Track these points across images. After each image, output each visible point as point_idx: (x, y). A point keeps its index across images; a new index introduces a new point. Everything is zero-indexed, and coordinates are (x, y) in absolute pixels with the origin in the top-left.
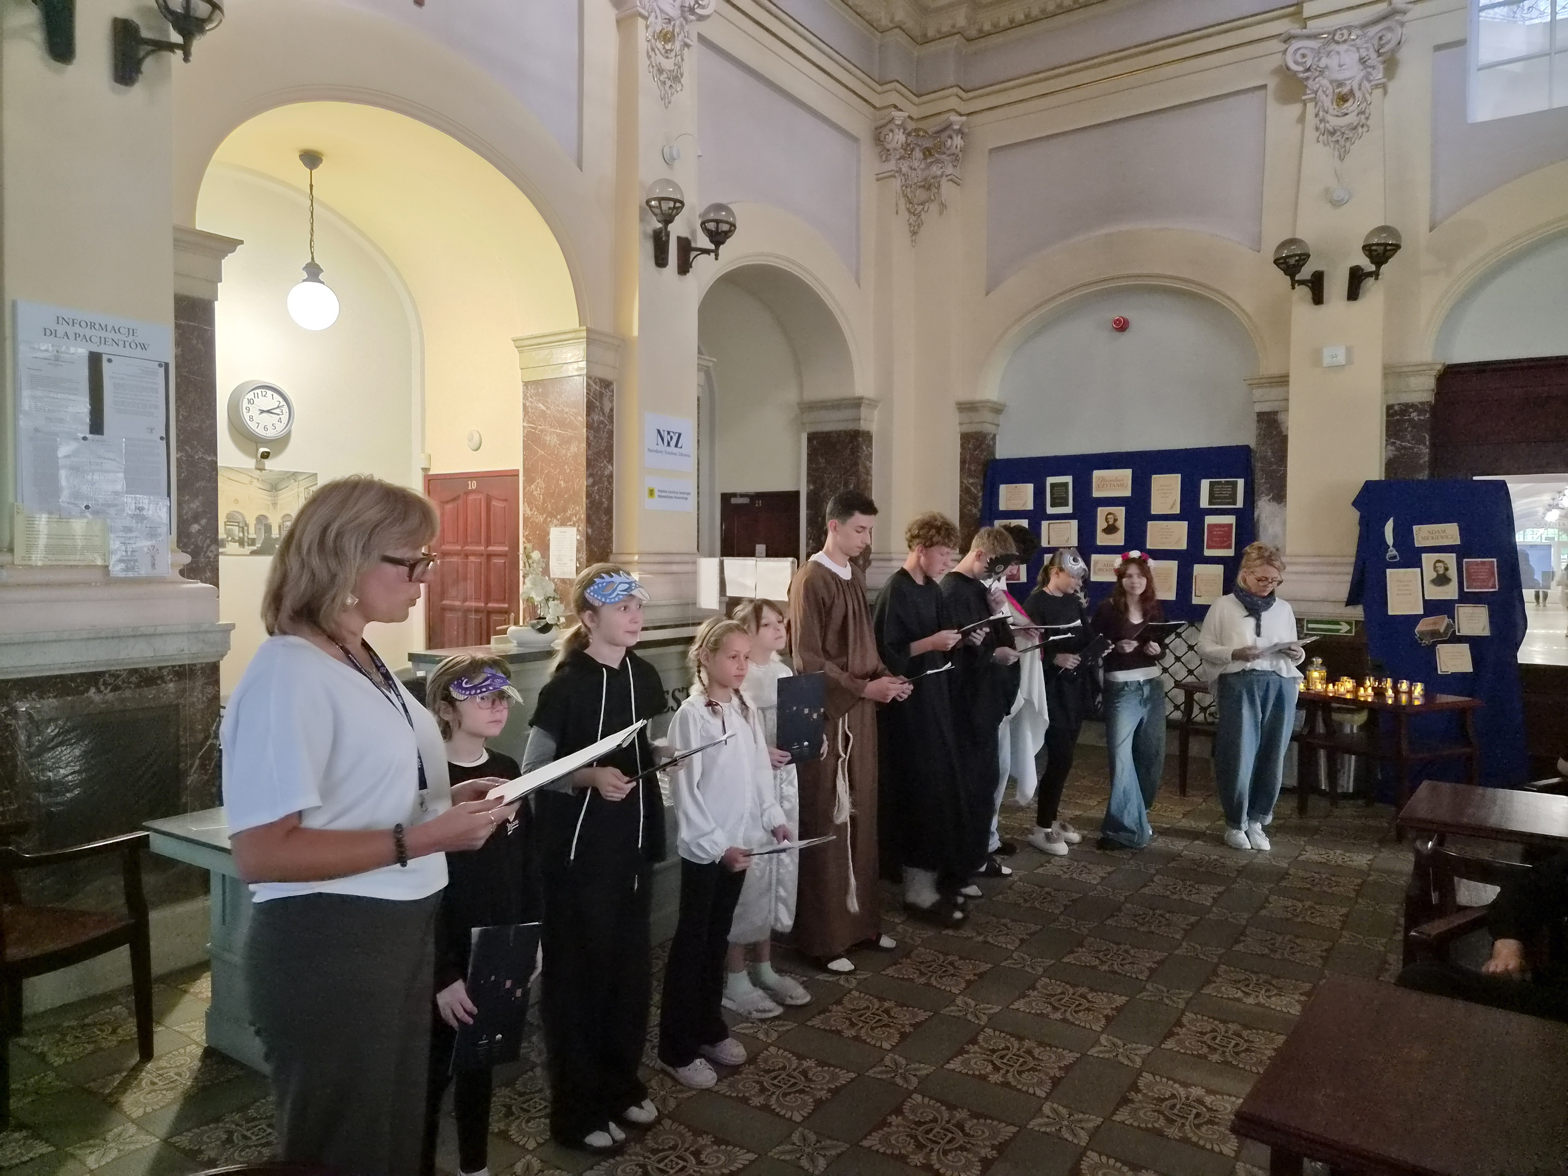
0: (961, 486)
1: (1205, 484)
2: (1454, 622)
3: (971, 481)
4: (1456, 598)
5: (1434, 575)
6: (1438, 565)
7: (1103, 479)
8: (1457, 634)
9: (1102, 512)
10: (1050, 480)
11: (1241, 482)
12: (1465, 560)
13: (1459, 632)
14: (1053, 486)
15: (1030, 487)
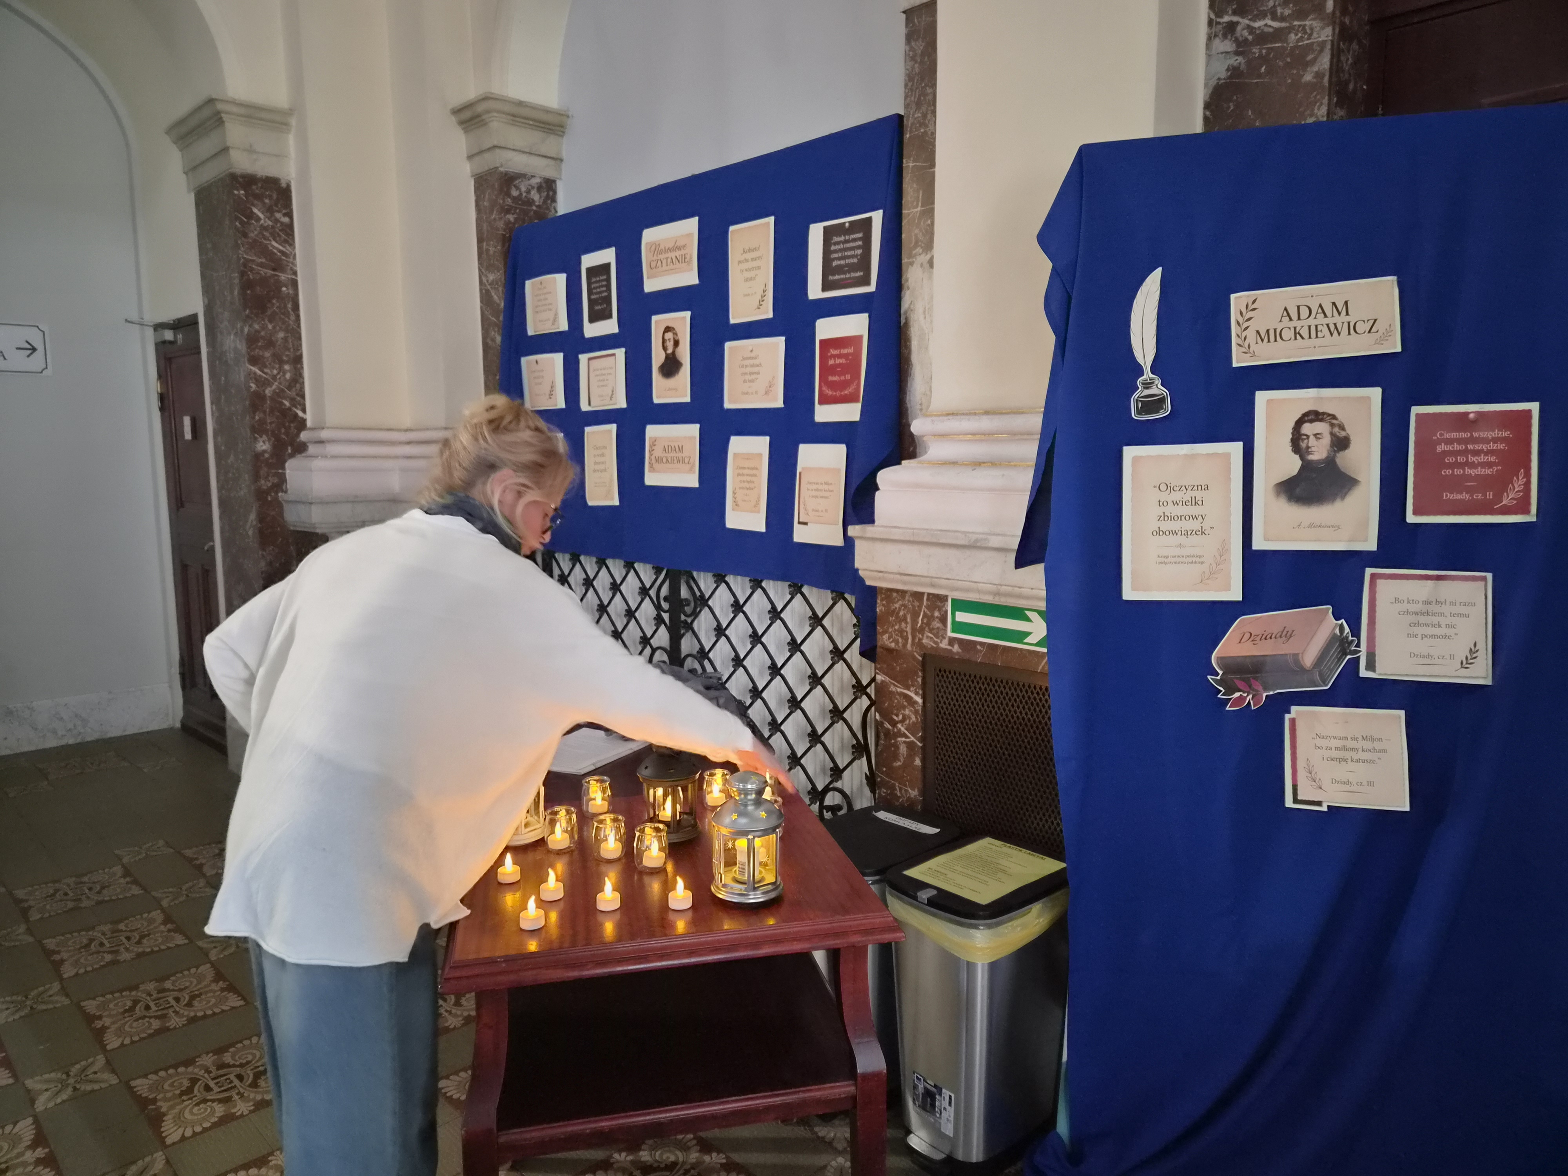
0: (481, 290)
1: (816, 232)
2: (1356, 632)
3: (491, 277)
4: (1371, 545)
5: (1292, 465)
6: (1307, 428)
7: (656, 248)
8: (1364, 673)
9: (658, 322)
10: (589, 260)
11: (877, 217)
12: (1416, 410)
13: (1371, 666)
14: (591, 271)
15: (561, 279)
